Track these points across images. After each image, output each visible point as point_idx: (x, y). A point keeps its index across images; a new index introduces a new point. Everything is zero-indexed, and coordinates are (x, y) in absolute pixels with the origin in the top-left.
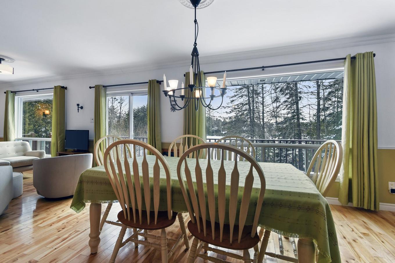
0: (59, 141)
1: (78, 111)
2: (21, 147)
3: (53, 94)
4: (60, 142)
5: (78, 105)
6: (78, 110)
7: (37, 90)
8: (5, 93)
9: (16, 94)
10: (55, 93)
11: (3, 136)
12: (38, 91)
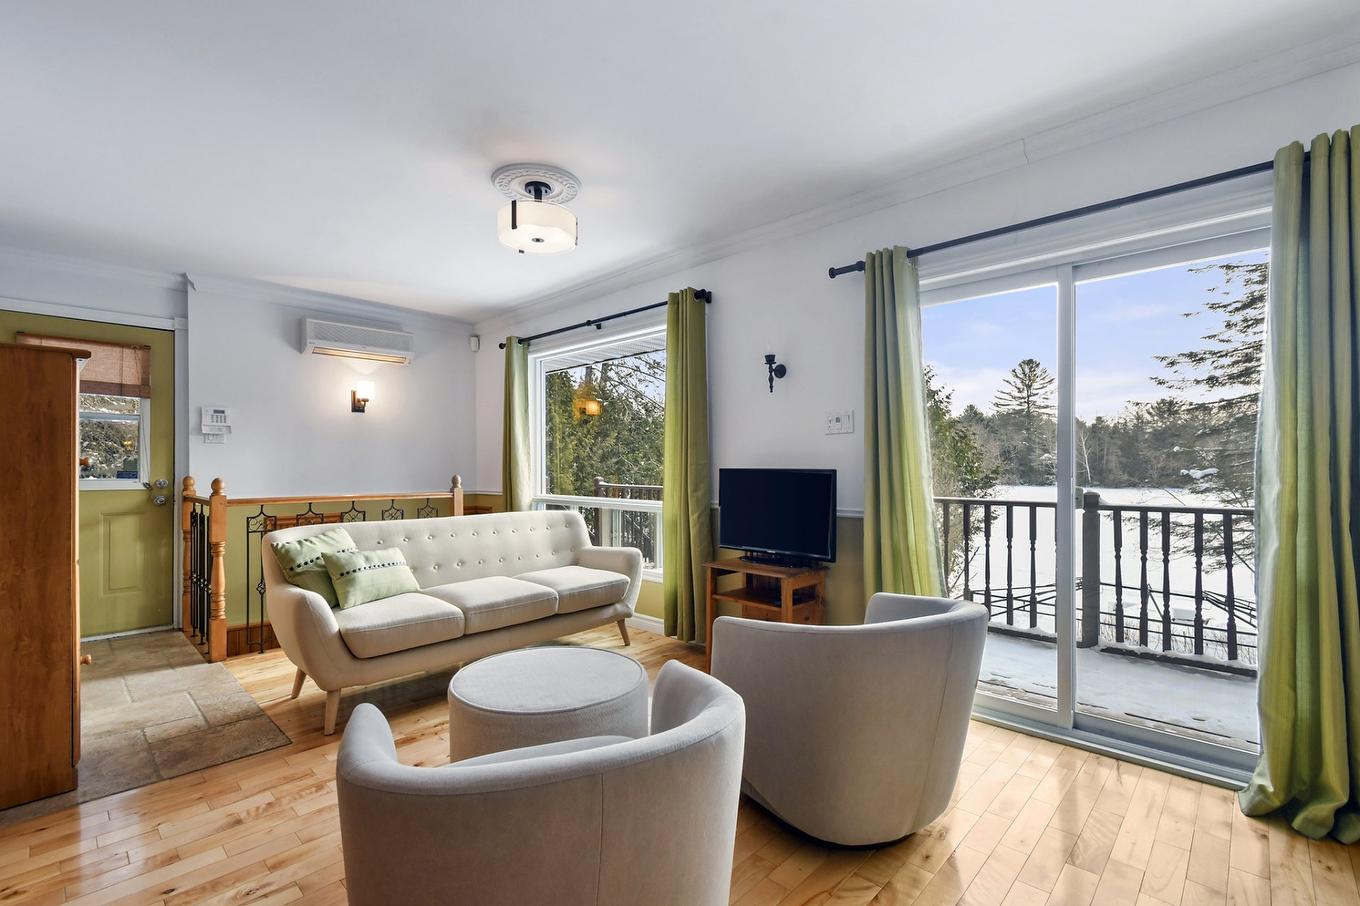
0: (693, 514)
1: (771, 387)
2: (563, 529)
3: (665, 327)
4: (699, 517)
5: (770, 359)
6: (771, 380)
7: (598, 323)
8: (502, 346)
9: (531, 348)
10: (676, 322)
11: (501, 490)
12: (599, 327)
